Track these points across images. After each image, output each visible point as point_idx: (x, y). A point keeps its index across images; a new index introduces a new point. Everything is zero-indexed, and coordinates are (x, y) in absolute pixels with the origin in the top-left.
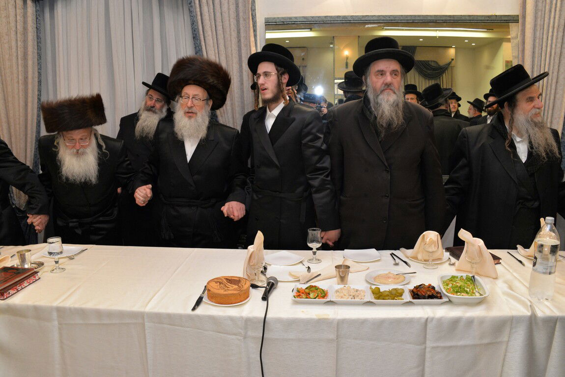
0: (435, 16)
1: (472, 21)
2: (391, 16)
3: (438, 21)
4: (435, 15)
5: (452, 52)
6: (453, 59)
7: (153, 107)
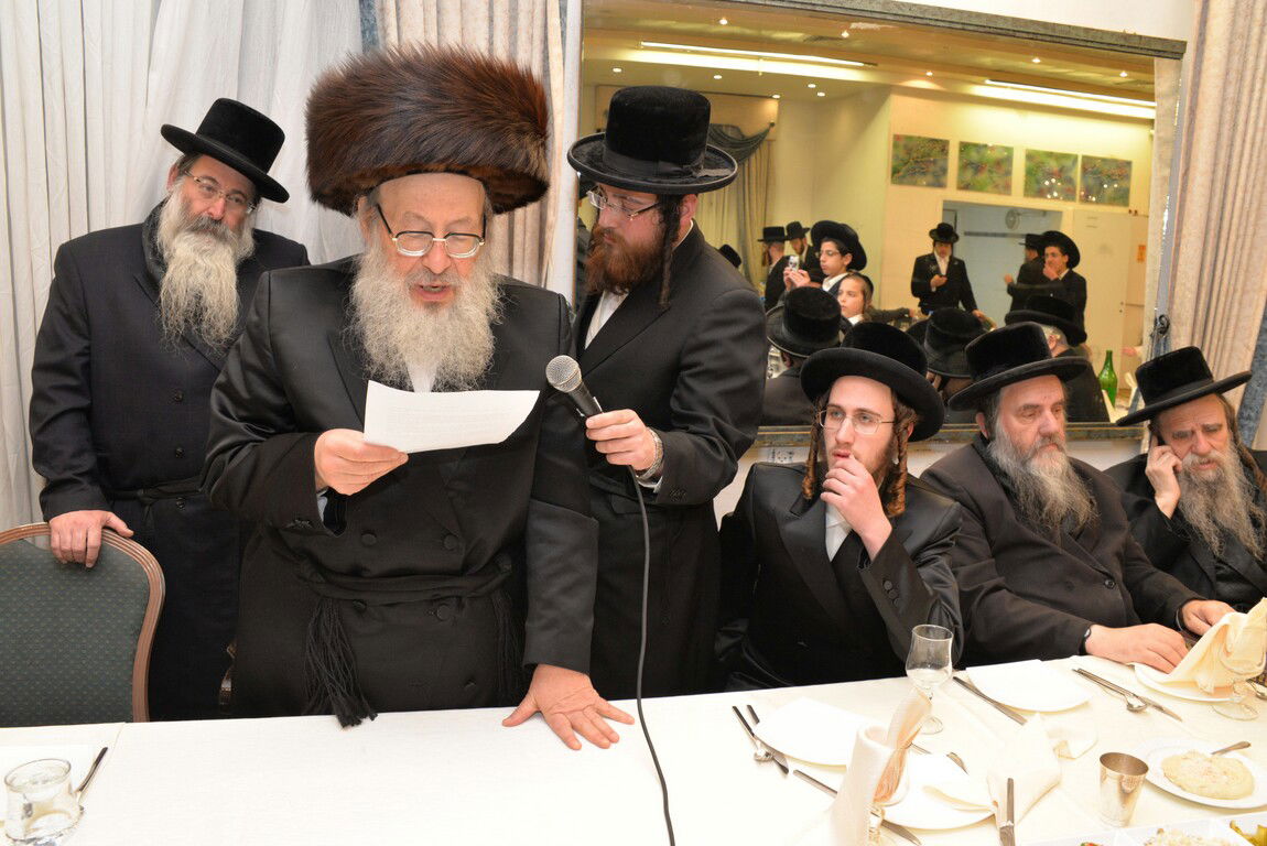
0: (1015, 20)
1: (1089, 44)
2: (915, 5)
3: (1018, 34)
4: (1013, 19)
5: (771, 108)
6: (772, 125)
7: (218, 222)
